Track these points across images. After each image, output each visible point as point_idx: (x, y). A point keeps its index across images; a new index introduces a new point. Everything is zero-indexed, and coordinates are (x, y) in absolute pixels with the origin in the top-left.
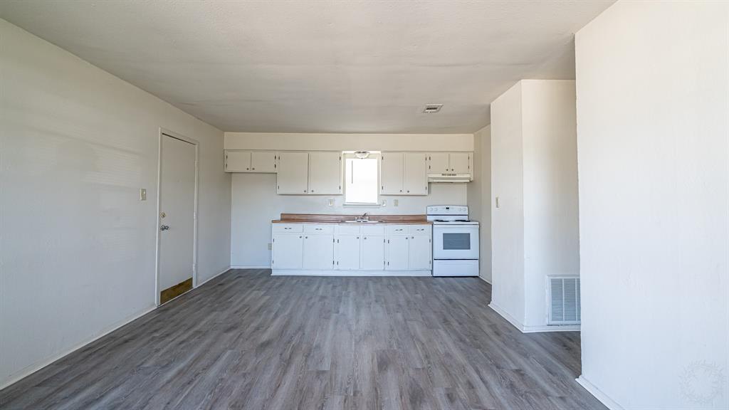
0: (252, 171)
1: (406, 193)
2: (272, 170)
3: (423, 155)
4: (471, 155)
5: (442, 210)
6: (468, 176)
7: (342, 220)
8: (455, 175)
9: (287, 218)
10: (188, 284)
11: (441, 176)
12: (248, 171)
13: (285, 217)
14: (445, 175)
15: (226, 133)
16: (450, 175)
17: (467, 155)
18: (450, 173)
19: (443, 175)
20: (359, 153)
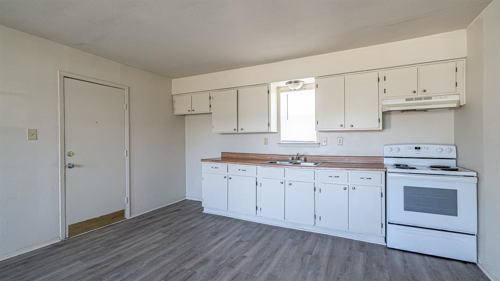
0: (193, 113)
1: (348, 128)
2: (207, 110)
3: (374, 75)
4: (461, 65)
5: (408, 151)
6: (456, 98)
7: (271, 161)
8: (430, 98)
9: (227, 158)
10: (121, 214)
11: (404, 102)
12: (190, 113)
13: (225, 155)
14: (412, 99)
15: (173, 80)
16: (421, 99)
17: (452, 65)
18: (419, 96)
19: (407, 100)
20: (290, 82)
